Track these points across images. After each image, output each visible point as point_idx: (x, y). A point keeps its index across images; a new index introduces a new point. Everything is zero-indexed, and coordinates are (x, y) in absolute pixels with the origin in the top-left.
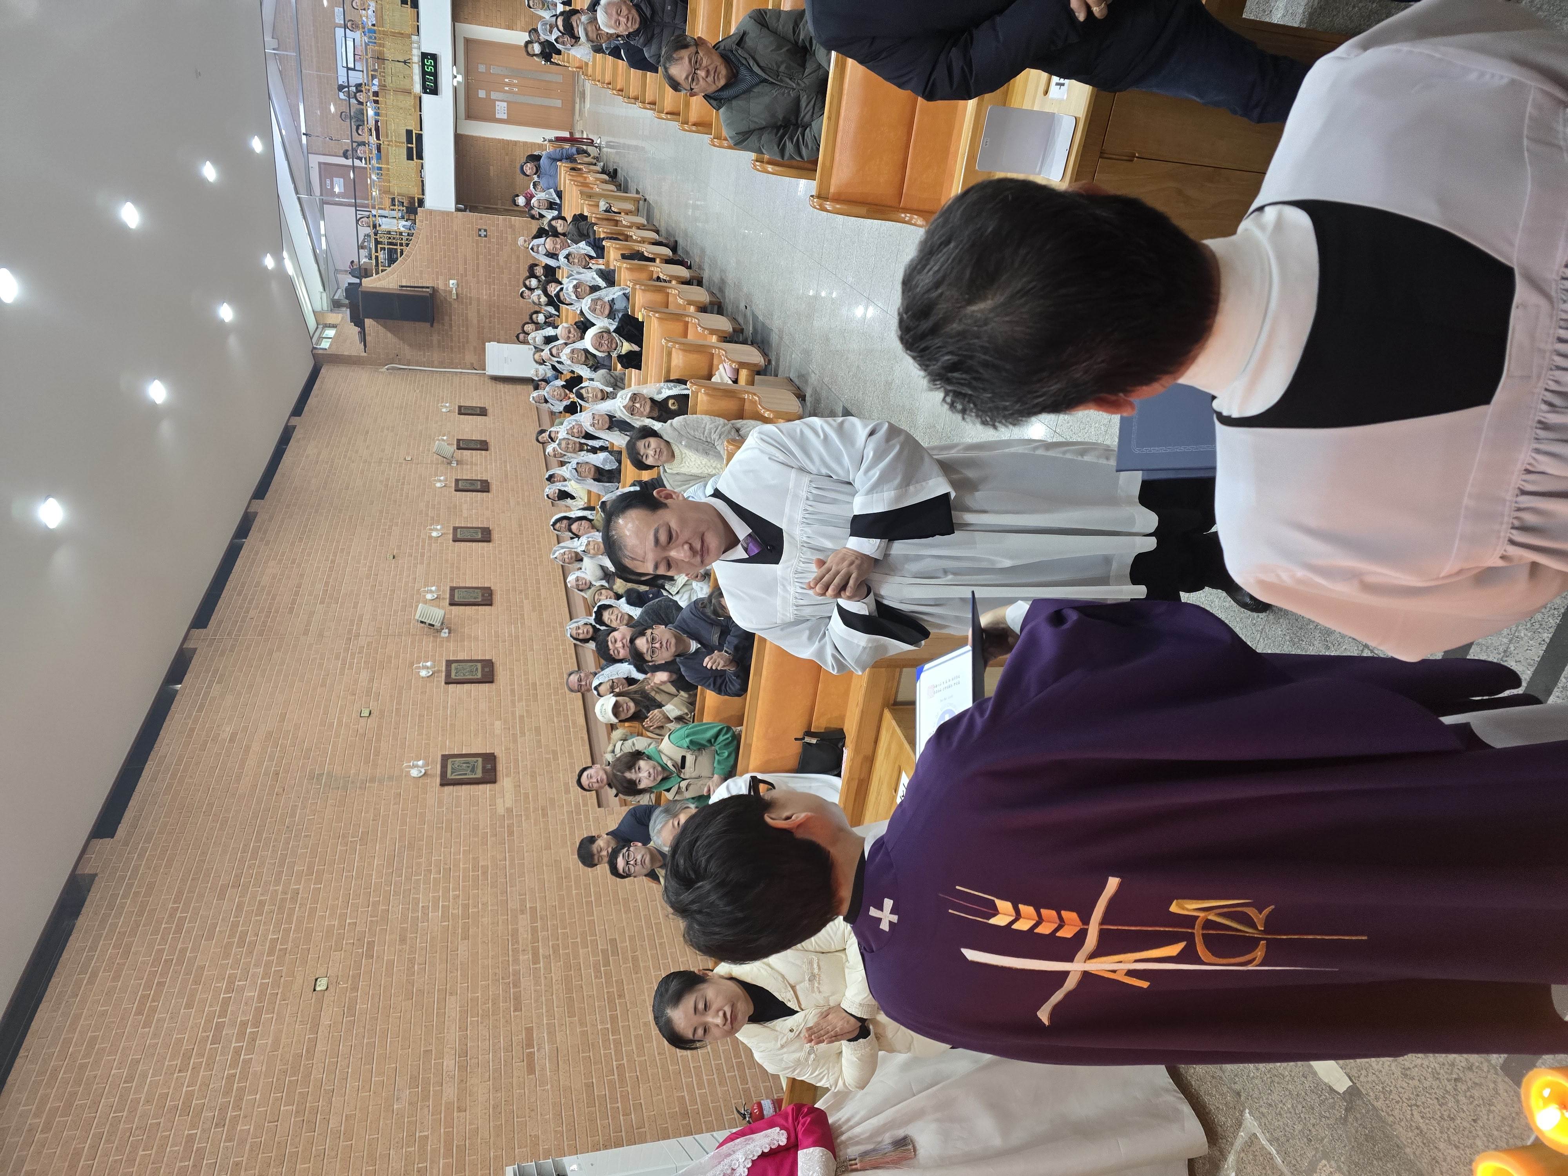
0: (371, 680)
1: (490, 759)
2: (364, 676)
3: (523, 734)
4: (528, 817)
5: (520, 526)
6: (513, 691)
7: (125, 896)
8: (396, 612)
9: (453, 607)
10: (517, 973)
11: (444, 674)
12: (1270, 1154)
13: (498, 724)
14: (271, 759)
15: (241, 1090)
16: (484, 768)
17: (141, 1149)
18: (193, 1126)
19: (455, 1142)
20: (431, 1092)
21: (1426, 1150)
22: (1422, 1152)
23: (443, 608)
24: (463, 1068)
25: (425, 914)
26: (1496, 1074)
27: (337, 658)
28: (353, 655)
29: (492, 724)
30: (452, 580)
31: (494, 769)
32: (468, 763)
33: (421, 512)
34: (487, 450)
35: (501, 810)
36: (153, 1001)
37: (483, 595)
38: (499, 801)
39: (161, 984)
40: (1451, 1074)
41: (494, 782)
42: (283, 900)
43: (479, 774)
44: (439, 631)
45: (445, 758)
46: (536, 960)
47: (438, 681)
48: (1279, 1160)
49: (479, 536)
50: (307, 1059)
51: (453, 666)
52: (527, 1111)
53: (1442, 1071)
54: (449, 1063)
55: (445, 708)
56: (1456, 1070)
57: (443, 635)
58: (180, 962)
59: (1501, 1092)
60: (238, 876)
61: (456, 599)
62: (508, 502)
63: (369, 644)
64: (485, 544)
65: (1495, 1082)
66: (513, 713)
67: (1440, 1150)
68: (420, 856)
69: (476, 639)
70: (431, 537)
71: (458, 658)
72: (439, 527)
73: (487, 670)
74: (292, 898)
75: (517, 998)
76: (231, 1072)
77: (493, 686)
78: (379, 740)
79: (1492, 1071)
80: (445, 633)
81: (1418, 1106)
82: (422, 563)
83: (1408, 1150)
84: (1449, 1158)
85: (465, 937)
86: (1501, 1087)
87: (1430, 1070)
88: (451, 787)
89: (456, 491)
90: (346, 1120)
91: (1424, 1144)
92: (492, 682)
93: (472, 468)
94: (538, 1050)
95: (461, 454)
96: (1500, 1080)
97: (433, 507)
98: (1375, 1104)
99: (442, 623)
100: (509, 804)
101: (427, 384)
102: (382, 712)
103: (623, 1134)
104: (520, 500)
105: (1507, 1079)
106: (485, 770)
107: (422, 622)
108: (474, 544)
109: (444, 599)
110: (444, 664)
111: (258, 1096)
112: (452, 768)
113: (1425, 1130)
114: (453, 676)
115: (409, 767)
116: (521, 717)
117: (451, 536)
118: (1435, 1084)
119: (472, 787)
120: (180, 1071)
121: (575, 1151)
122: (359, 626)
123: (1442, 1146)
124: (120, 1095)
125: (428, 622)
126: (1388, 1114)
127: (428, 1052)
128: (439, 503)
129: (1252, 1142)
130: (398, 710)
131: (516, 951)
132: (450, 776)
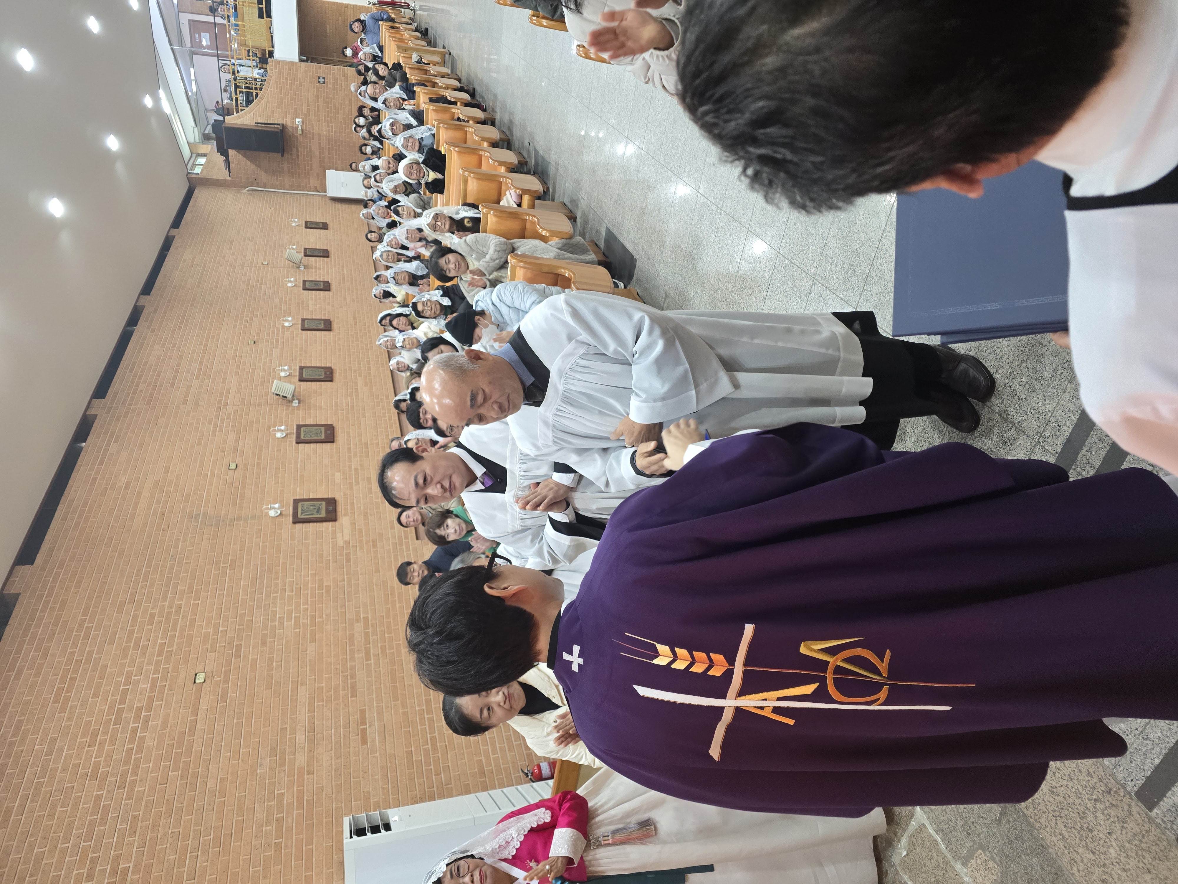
0: (237, 440)
1: (332, 503)
2: (232, 437)
3: (357, 483)
4: (361, 548)
5: (355, 318)
6: (349, 449)
7: (43, 611)
8: (256, 386)
9: (302, 383)
10: (353, 668)
11: (295, 436)
12: (936, 841)
13: (338, 475)
14: (158, 502)
15: (138, 760)
16: (327, 510)
17: (59, 806)
18: (101, 788)
19: (305, 797)
20: (287, 760)
21: (1066, 852)
22: (1063, 853)
23: (294, 383)
24: (312, 741)
25: (281, 623)
26: (1132, 799)
27: (210, 422)
28: (222, 421)
29: (333, 475)
30: (301, 361)
31: (335, 510)
32: (314, 506)
33: (276, 307)
34: (328, 257)
35: (340, 543)
36: (67, 692)
37: (325, 373)
38: (339, 535)
39: (73, 679)
40: (1092, 795)
41: (335, 520)
42: (169, 613)
43: (323, 514)
44: (291, 401)
45: (296, 502)
46: (368, 658)
47: (290, 441)
48: (943, 847)
49: (322, 326)
50: (189, 736)
51: (302, 429)
52: (361, 773)
53: (1084, 792)
54: (301, 738)
55: (296, 462)
56: (1096, 792)
57: (294, 404)
58: (88, 661)
59: (1134, 813)
60: (133, 595)
61: (304, 376)
62: (345, 299)
63: (235, 412)
64: (327, 333)
65: (1129, 805)
66: (350, 467)
67: (1078, 854)
68: (277, 578)
69: (321, 408)
70: (283, 327)
71: (306, 423)
72: (290, 319)
73: (329, 432)
74: (176, 611)
75: (353, 687)
76: (129, 746)
77: (334, 445)
78: (244, 487)
79: (1128, 796)
80: (295, 403)
81: (1061, 817)
82: (277, 347)
83: (1051, 850)
84: (1085, 861)
85: (313, 640)
86: (1135, 810)
87: (1074, 790)
88: (301, 525)
89: (304, 289)
90: (221, 781)
91: (1065, 847)
92: (333, 442)
93: (316, 272)
94: (370, 726)
95: (308, 260)
96: (1133, 804)
97: (286, 303)
98: (1025, 811)
99: (293, 396)
100: (346, 538)
101: (280, 203)
102: (246, 466)
103: (435, 789)
104: (355, 297)
105: (1140, 804)
106: (327, 511)
107: (277, 395)
108: (318, 332)
109: (295, 376)
110: (295, 427)
111: (151, 765)
112: (302, 510)
113: (1067, 837)
114: (302, 437)
115: (268, 509)
116: (356, 470)
117: (300, 326)
118: (1078, 801)
119: (318, 524)
120: (89, 746)
121: (398, 804)
122: (227, 399)
123: (1080, 850)
124: (42, 766)
125: (282, 394)
126: (1036, 821)
127: (284, 730)
128: (290, 299)
129: (921, 830)
130: (259, 464)
131: (352, 651)
132: (300, 516)
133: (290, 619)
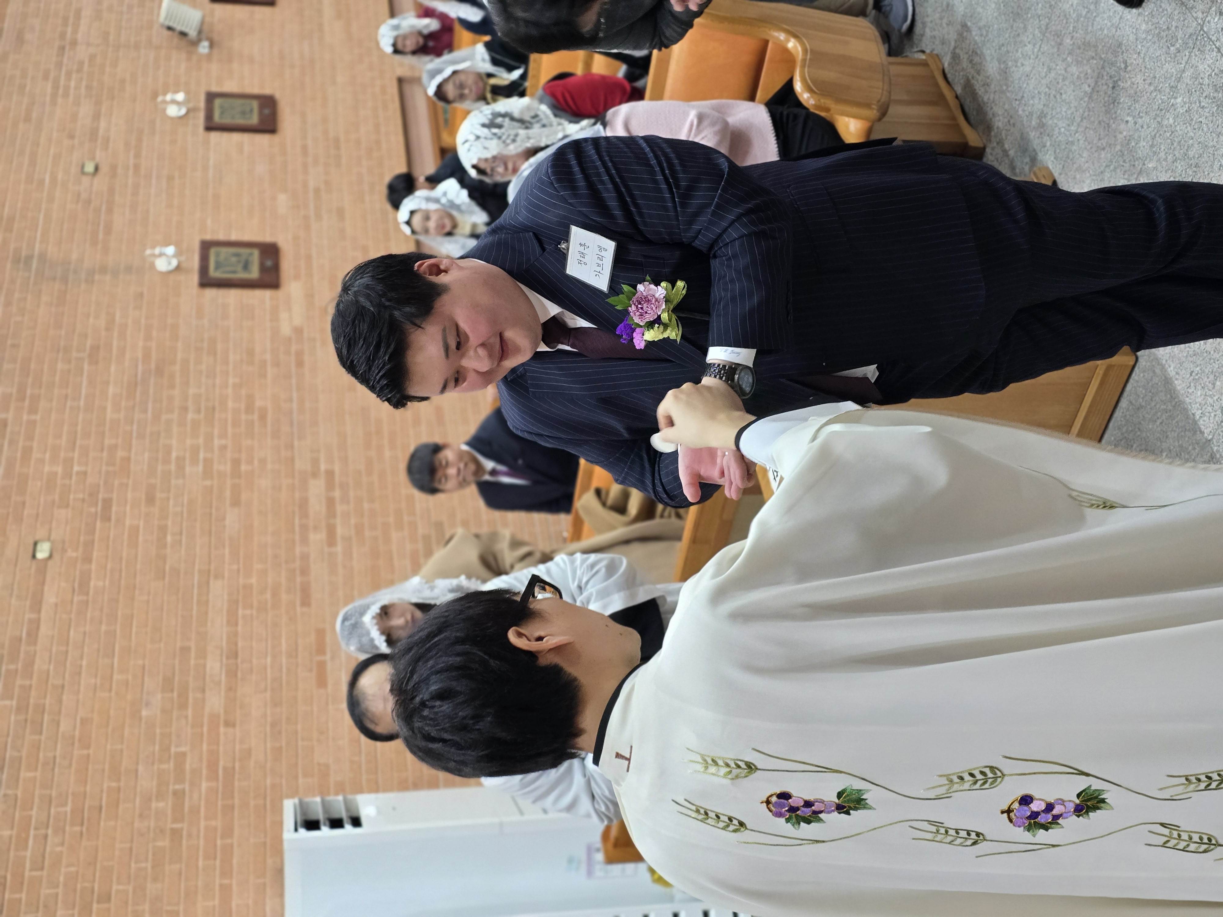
0: (97, 116)
1: (270, 252)
2: (85, 110)
3: (319, 217)
6: (304, 148)
9: (216, 6)
10: (305, 557)
11: (203, 113)
13: (282, 198)
16: (262, 265)
19: (221, 762)
23: (201, 6)
24: (232, 673)
25: (181, 468)
27: (46, 77)
28: (69, 74)
29: (274, 198)
31: (276, 267)
32: (240, 255)
35: (286, 330)
38: (284, 316)
41: (276, 285)
43: (254, 273)
44: (195, 44)
45: (206, 246)
46: (331, 540)
47: (195, 125)
50: (28, 645)
51: (216, 101)
55: (205, 168)
57: (201, 50)
63: (92, 58)
66: (305, 184)
68: (172, 387)
69: (251, 60)
71: (224, 90)
73: (267, 111)
77: (275, 139)
78: (110, 211)
80: (204, 48)
85: (236, 503)
88: (214, 290)
92: (273, 132)
99: (200, 32)
102: (114, 168)
106: (263, 268)
107: (169, 28)
110: (203, 97)
112: (216, 262)
114: (216, 117)
115: (155, 256)
116: (317, 191)
119: (246, 292)
122: (75, 31)
125: (179, 28)
130: (137, 167)
131: (304, 528)
132: (213, 273)
133: (194, 461)
